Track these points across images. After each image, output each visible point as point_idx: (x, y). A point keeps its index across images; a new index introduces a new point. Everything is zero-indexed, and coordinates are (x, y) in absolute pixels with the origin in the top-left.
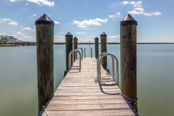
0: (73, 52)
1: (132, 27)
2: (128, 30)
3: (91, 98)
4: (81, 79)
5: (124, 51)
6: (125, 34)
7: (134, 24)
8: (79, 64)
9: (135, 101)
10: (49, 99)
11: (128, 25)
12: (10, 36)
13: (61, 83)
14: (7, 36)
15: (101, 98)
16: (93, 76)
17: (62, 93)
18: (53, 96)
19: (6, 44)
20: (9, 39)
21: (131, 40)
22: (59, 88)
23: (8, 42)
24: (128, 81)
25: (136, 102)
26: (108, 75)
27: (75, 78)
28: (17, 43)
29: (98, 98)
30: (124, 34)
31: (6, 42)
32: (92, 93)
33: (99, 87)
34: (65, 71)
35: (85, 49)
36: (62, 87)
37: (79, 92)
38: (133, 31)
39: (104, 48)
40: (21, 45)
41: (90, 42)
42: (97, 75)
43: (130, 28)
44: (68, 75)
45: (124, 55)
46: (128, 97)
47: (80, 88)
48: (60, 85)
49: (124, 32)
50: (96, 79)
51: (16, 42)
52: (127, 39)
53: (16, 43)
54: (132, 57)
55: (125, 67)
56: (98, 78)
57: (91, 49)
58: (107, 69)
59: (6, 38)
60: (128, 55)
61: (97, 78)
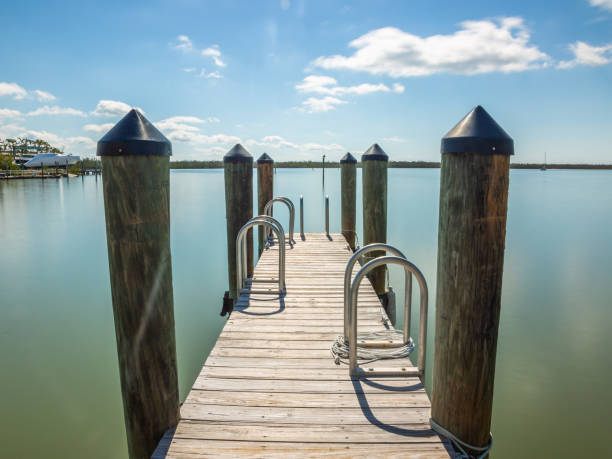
0: (256, 228)
1: (490, 165)
2: (474, 179)
3: (317, 437)
4: (283, 345)
5: (452, 265)
6: (461, 193)
7: (498, 152)
8: (277, 268)
9: (484, 451)
10: (162, 435)
11: (476, 157)
12: (38, 141)
13: (209, 361)
14: (27, 141)
15: (353, 437)
16: (329, 330)
17: (210, 409)
18: (177, 419)
19: (26, 168)
20: (35, 151)
21: (482, 220)
22: (199, 383)
23: (30, 162)
24: (462, 380)
25: (484, 455)
26: (386, 325)
27: (259, 336)
28: (61, 167)
29: (341, 437)
30: (455, 194)
31: (26, 161)
32: (321, 411)
33: (350, 387)
34: (227, 294)
35: (302, 201)
36: (210, 380)
37: (272, 406)
38: (493, 182)
39: (376, 210)
40: (73, 172)
41: (326, 161)
42: (342, 323)
43: (482, 168)
44: (236, 322)
45: (452, 278)
46: (459, 437)
47: (276, 386)
48: (205, 371)
49: (457, 182)
50: (340, 346)
51: (57, 160)
52: (465, 216)
53: (57, 166)
54: (483, 290)
55: (452, 327)
56: (347, 343)
57: (327, 200)
58: (386, 290)
59: (24, 148)
60: (467, 280)
61: (342, 341)
